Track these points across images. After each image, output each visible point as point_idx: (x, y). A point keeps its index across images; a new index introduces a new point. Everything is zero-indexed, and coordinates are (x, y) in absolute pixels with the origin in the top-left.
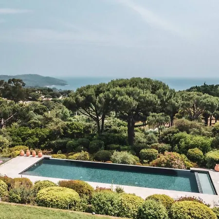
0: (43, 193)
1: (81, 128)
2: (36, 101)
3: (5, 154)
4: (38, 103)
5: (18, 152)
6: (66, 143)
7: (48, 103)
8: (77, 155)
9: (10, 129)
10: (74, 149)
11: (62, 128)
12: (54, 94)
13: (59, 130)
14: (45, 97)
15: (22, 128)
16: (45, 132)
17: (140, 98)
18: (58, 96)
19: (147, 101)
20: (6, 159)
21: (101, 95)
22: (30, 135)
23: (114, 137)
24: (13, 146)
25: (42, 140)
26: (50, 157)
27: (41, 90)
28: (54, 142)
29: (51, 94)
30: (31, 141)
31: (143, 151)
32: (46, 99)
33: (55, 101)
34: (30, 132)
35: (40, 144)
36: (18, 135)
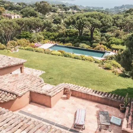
0: (53, 52)
1: (73, 32)
2: (56, 12)
3: (42, 42)
4: (57, 14)
5: (46, 42)
6: (65, 39)
7: (62, 14)
8: (68, 44)
9: (43, 33)
10: (67, 42)
11: (65, 32)
12: (66, 8)
13: (64, 33)
14: (61, 10)
15: (48, 32)
16: (57, 34)
17: (93, 23)
18: (69, 9)
19: (96, 24)
20: (42, 44)
21: (78, 20)
22: (51, 35)
23: (85, 38)
24: (44, 39)
25: (56, 37)
26: (57, 44)
27: (59, 6)
28: (60, 38)
29: (64, 8)
30: (51, 38)
31: (93, 44)
32: (61, 11)
33: (67, 13)
34: (51, 34)
35: (55, 39)
36: (46, 35)
